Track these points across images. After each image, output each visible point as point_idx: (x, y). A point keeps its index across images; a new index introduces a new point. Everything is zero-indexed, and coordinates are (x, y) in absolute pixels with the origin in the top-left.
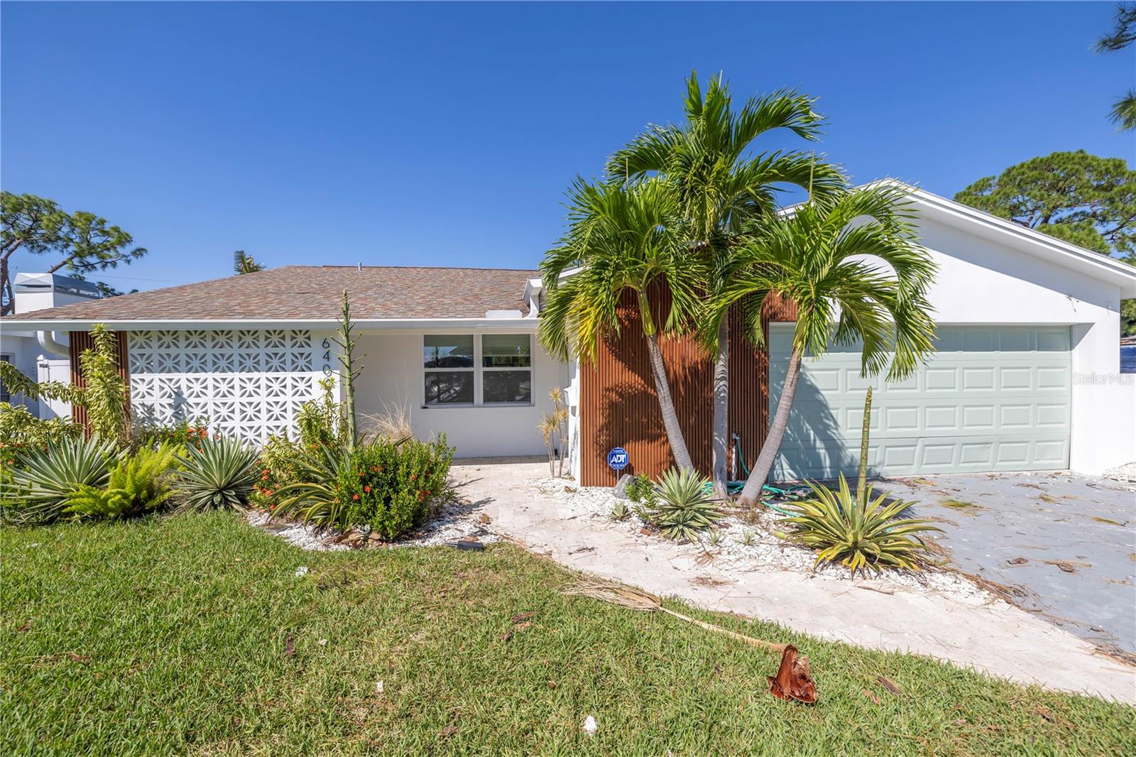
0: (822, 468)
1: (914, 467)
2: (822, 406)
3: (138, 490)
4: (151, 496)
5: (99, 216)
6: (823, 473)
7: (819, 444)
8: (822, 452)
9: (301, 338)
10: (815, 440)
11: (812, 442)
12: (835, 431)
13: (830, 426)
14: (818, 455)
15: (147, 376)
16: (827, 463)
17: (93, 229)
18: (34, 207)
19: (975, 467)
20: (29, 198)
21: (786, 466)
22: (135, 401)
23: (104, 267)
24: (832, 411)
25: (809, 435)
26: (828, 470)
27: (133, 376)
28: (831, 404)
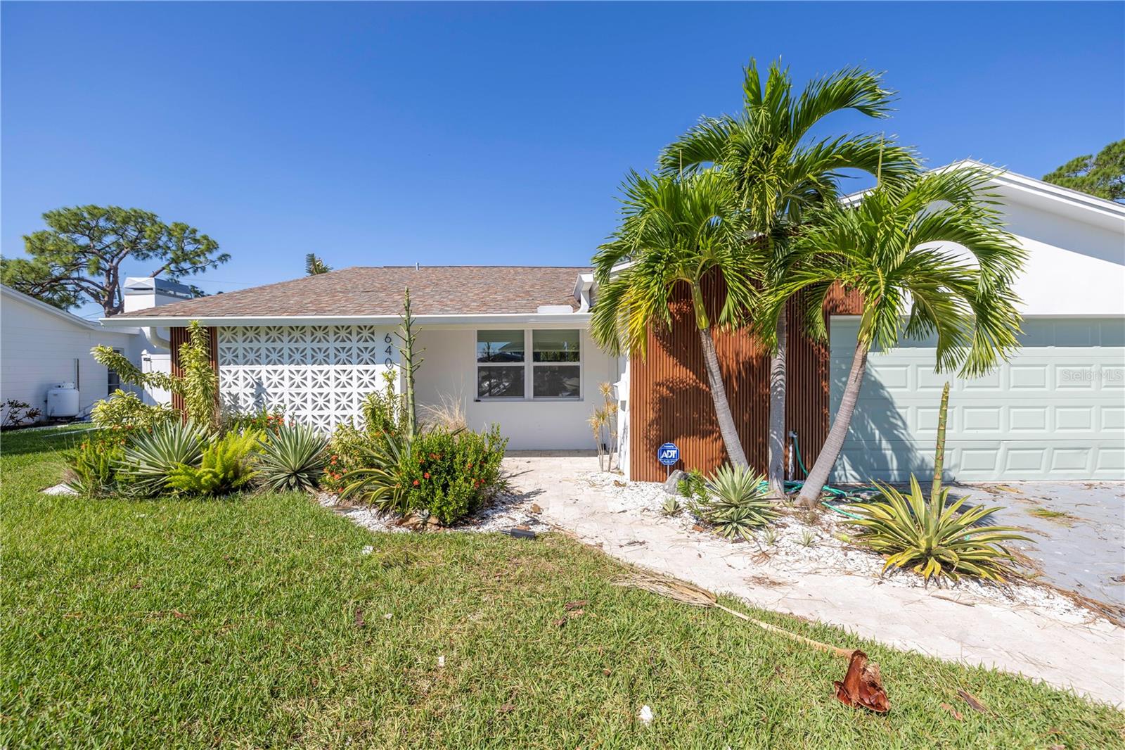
0: (888, 470)
1: (994, 472)
2: (888, 403)
3: (226, 470)
4: (236, 476)
5: (192, 226)
6: (890, 476)
7: (885, 444)
8: (889, 453)
9: (365, 333)
10: (880, 440)
11: (877, 442)
12: (903, 431)
13: (897, 425)
14: (884, 456)
15: (233, 368)
16: (895, 464)
17: (187, 238)
18: (138, 219)
19: (1068, 475)
20: (135, 211)
21: (848, 467)
22: (223, 390)
23: (195, 271)
24: (899, 410)
25: (874, 434)
26: (896, 472)
27: (222, 368)
28: (898, 402)
